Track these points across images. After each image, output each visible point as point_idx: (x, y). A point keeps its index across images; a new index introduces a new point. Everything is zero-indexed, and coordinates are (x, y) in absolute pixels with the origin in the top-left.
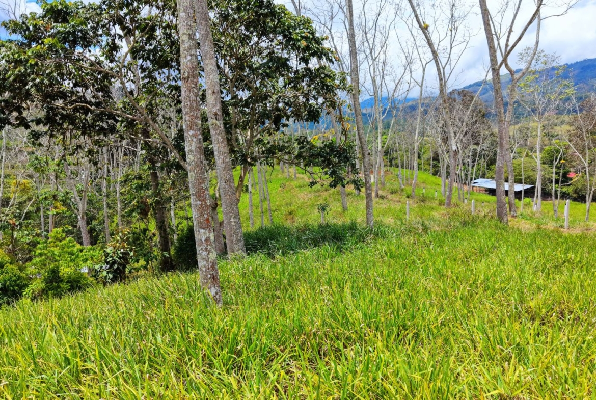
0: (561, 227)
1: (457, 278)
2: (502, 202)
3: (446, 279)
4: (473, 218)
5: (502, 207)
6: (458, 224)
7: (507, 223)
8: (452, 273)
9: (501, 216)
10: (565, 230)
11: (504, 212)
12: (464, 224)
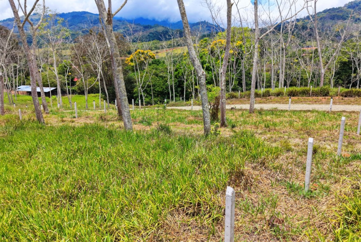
0: (74, 117)
1: (17, 180)
2: (39, 110)
3: (9, 183)
4: (21, 122)
5: (39, 113)
6: (11, 129)
7: (44, 122)
8: (13, 177)
9: (39, 118)
10: (77, 119)
11: (41, 116)
12: (16, 128)
